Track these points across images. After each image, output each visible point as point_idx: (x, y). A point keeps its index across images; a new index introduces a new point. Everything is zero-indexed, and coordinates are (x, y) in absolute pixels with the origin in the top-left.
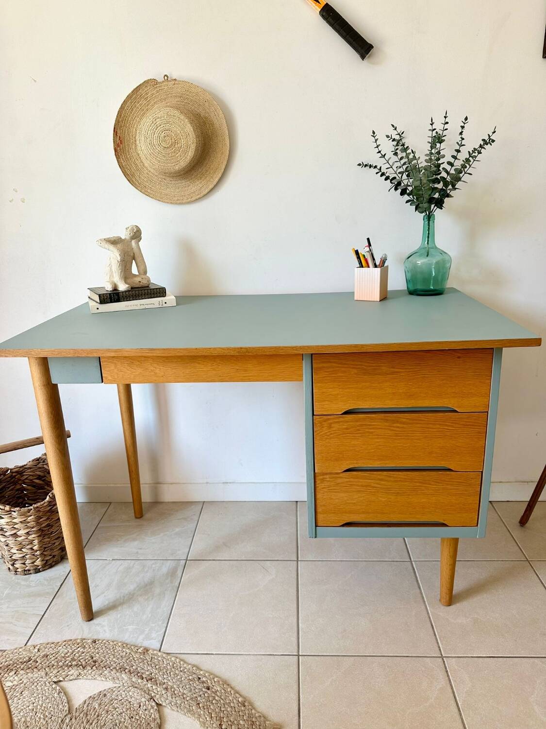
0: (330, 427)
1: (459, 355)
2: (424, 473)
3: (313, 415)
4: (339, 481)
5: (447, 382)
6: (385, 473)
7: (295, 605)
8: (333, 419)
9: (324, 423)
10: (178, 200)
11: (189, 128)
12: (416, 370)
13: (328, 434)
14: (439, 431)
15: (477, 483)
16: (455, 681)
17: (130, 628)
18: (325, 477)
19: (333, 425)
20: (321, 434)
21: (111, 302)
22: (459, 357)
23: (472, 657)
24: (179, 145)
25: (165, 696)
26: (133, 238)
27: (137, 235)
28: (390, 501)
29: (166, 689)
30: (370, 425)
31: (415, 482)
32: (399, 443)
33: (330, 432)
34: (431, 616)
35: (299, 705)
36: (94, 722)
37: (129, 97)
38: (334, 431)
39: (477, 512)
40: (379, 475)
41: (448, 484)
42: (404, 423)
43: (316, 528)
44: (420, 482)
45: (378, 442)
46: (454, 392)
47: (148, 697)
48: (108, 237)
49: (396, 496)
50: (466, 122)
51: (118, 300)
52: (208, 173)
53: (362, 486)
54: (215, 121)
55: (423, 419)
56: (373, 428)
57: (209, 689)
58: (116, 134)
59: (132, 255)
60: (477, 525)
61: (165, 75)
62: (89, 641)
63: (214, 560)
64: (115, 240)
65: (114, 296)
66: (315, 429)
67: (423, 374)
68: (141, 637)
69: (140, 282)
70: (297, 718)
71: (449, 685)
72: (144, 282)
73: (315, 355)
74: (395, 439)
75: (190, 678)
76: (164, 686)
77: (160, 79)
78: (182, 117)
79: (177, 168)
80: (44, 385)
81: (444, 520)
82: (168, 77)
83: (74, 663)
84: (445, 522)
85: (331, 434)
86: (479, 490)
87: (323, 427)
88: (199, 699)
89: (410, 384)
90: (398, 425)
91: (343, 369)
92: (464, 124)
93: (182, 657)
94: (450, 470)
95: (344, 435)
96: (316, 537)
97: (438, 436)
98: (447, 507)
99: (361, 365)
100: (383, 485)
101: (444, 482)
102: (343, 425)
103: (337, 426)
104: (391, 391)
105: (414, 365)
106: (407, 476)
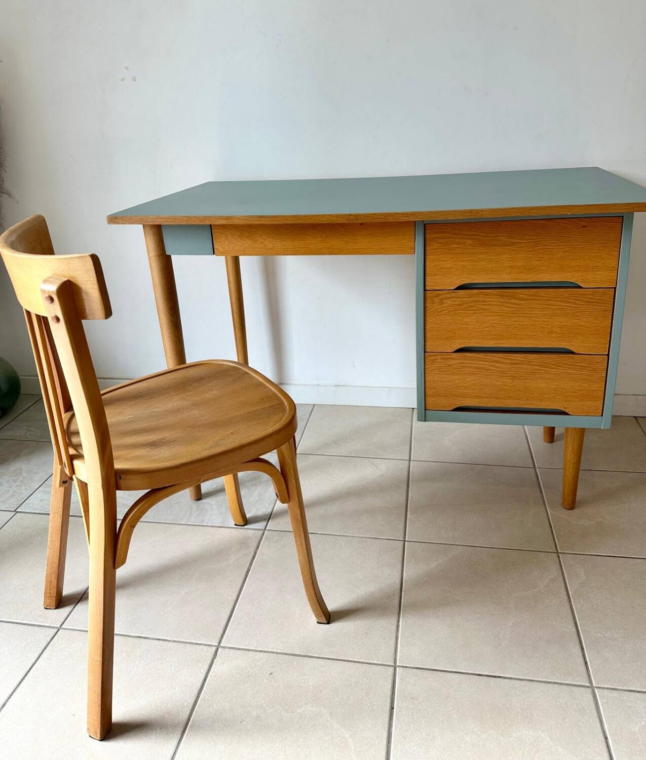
0: (441, 303)
1: (584, 224)
2: (544, 356)
3: (425, 290)
4: (451, 362)
5: (571, 254)
6: (501, 355)
7: (404, 499)
8: (445, 294)
9: (435, 299)
12: (537, 240)
13: (439, 310)
14: (560, 309)
15: (603, 368)
16: (568, 574)
18: (436, 357)
19: (444, 301)
20: (432, 310)
22: (584, 227)
28: (505, 385)
30: (484, 301)
31: (534, 365)
32: (515, 321)
33: (440, 308)
38: (444, 307)
39: (602, 400)
40: (494, 356)
41: (570, 368)
42: (521, 299)
43: (425, 412)
44: (539, 365)
45: (493, 320)
46: (577, 266)
49: (512, 379)
53: (476, 368)
55: (542, 295)
56: (488, 305)
60: (602, 415)
66: (426, 305)
67: (544, 246)
71: (561, 575)
73: (428, 225)
74: (511, 317)
80: (158, 256)
81: (565, 408)
84: (566, 411)
85: (442, 310)
86: (605, 376)
87: (434, 303)
89: (530, 256)
90: (515, 301)
91: (457, 240)
94: (573, 353)
95: (456, 312)
96: (425, 421)
97: (559, 314)
98: (568, 394)
99: (476, 235)
100: (498, 367)
101: (566, 366)
102: (455, 301)
103: (449, 302)
104: (509, 264)
105: (535, 235)
106: (524, 358)
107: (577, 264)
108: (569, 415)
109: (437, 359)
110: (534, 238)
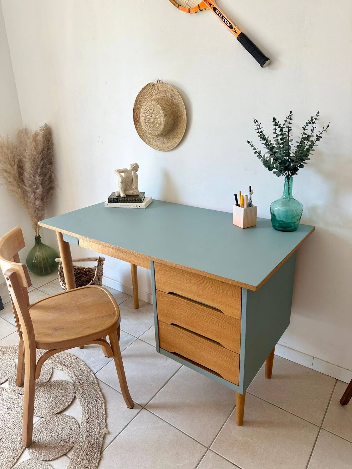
0: (163, 298)
3: (156, 289)
4: (169, 328)
5: (217, 294)
7: (163, 384)
8: (165, 294)
9: (160, 295)
11: (161, 112)
14: (215, 321)
15: (237, 360)
16: (202, 464)
17: (92, 359)
18: (162, 323)
21: (114, 203)
23: (224, 458)
24: (157, 121)
25: (80, 394)
26: (132, 170)
27: (136, 168)
28: (193, 350)
29: (83, 392)
30: (181, 304)
31: (205, 345)
33: (163, 300)
34: (224, 425)
35: (124, 429)
36: (52, 390)
37: (141, 93)
41: (221, 354)
42: (197, 309)
43: (159, 349)
44: (207, 346)
45: (185, 315)
46: (221, 301)
47: (74, 391)
48: (120, 169)
49: (196, 348)
51: (117, 202)
52: (177, 136)
53: (180, 336)
55: (206, 310)
57: (96, 401)
58: (135, 113)
59: (131, 178)
60: (239, 385)
61: (159, 80)
62: (75, 357)
63: (149, 344)
64: (123, 171)
65: (115, 200)
66: (157, 297)
67: (204, 286)
68: (92, 365)
69: (132, 193)
70: (118, 434)
71: (197, 463)
72: (135, 193)
75: (94, 393)
76: (83, 390)
77: (156, 83)
78: (159, 106)
82: (160, 81)
83: (64, 363)
84: (221, 375)
85: (164, 302)
86: (239, 365)
87: (160, 297)
88: (90, 403)
89: (198, 288)
90: (194, 309)
91: (167, 270)
92: (317, 116)
93: (100, 382)
94: (222, 346)
95: (169, 305)
96: (160, 353)
97: (215, 324)
98: (222, 367)
99: (175, 271)
100: (189, 339)
101: (219, 351)
102: (169, 299)
103: (165, 298)
104: (190, 289)
106: (200, 340)
108: (223, 378)
109: (163, 325)
110: (199, 280)
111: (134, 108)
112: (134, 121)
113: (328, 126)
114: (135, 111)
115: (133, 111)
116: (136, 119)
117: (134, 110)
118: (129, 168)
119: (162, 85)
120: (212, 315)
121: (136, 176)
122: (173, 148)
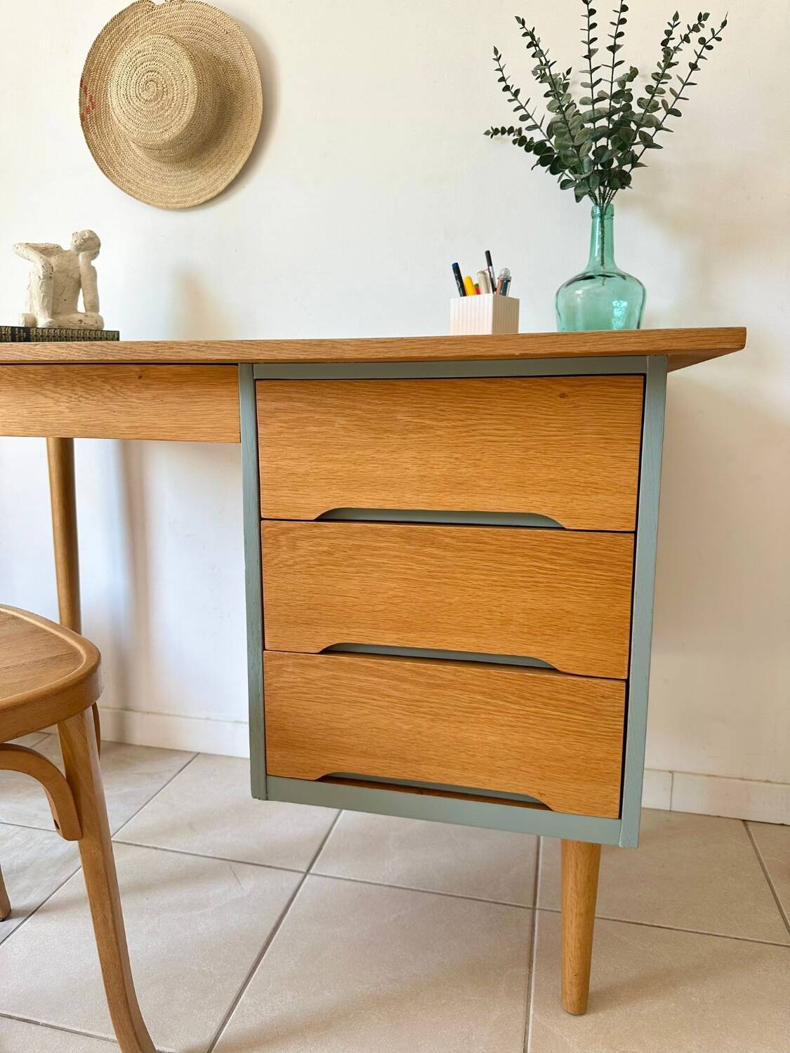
0: (294, 548)
1: (565, 390)
2: (493, 671)
3: (261, 519)
4: (313, 674)
5: (538, 455)
6: (408, 664)
8: (299, 529)
9: (282, 538)
10: (177, 203)
11: (186, 66)
12: (469, 422)
13: (289, 563)
14: (522, 571)
15: (616, 709)
18: (285, 662)
19: (298, 543)
20: (276, 561)
21: (13, 340)
22: (563, 396)
24: (170, 96)
26: (79, 248)
27: (90, 245)
28: (419, 733)
30: (375, 549)
31: (475, 692)
32: (435, 594)
33: (292, 558)
34: (530, 1031)
37: (108, 29)
38: (301, 556)
39: (619, 782)
40: (397, 667)
41: (546, 704)
42: (446, 547)
43: (266, 778)
44: (483, 693)
45: (392, 589)
46: (551, 480)
49: (433, 720)
50: (676, 23)
51: (27, 340)
52: (228, 156)
53: (361, 690)
54: (241, 65)
55: (486, 540)
56: (383, 556)
58: (85, 91)
59: (76, 276)
60: (620, 817)
64: (46, 249)
65: (19, 332)
66: (264, 551)
67: (483, 435)
69: (81, 321)
72: (89, 322)
73: (263, 382)
74: (429, 585)
79: (166, 136)
81: (541, 794)
84: (544, 800)
85: (296, 563)
86: (622, 728)
89: (456, 455)
90: (435, 551)
91: (317, 416)
92: (673, 27)
94: (553, 670)
95: (321, 568)
96: (267, 799)
97: (522, 584)
98: (547, 763)
99: (353, 408)
100: (404, 690)
101: (539, 699)
102: (320, 545)
103: (305, 545)
104: (418, 471)
105: (468, 413)
106: (454, 675)
107: (552, 476)
108: (551, 810)
109: (287, 666)
110: (461, 417)
111: (83, 77)
112: (83, 118)
113: (724, 24)
114: (86, 88)
115: (81, 86)
116: (88, 111)
117: (82, 81)
118: (67, 244)
119: (180, 8)
120: (509, 551)
121: (93, 272)
122: (215, 193)
